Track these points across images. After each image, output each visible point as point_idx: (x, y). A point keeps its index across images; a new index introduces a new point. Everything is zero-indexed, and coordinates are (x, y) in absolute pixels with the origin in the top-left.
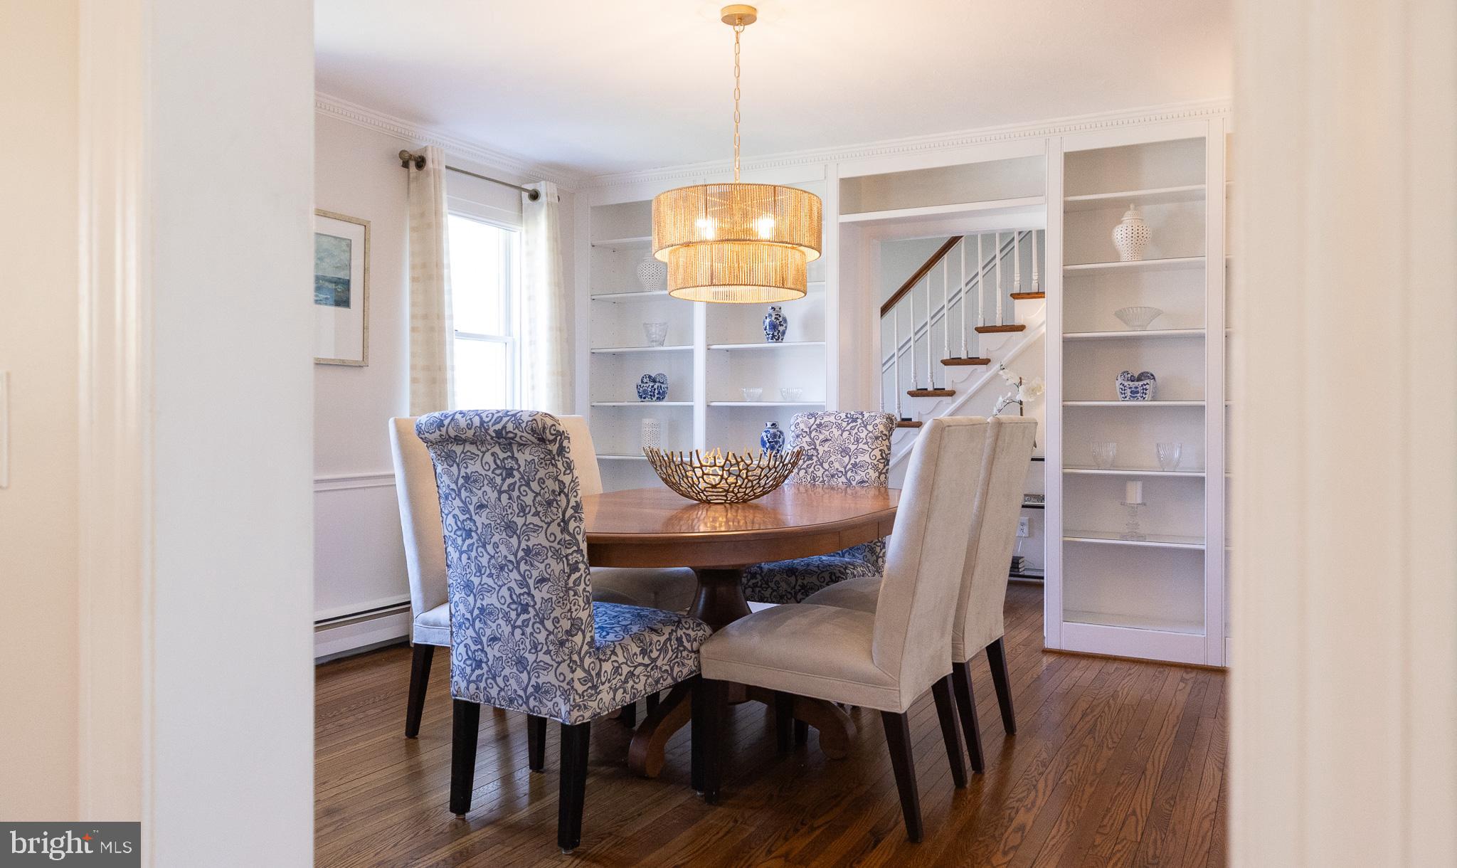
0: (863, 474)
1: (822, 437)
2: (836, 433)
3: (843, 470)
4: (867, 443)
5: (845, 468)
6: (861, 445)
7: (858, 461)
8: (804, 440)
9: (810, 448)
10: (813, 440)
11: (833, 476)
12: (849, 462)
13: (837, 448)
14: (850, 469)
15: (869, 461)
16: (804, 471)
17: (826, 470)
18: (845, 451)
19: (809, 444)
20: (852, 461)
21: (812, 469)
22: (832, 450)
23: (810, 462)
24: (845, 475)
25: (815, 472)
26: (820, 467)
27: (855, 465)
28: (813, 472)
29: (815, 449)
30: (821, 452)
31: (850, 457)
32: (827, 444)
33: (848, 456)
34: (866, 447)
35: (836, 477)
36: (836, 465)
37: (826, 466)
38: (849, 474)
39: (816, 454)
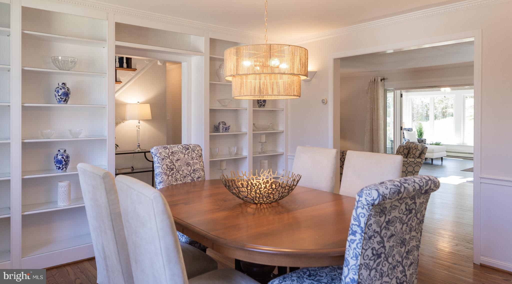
0: (198, 174)
1: (175, 158)
2: (182, 156)
3: (189, 173)
4: (197, 159)
5: (190, 172)
6: (195, 161)
7: (195, 168)
8: (167, 161)
9: (171, 164)
10: (171, 160)
11: (185, 177)
12: (191, 169)
13: (184, 163)
14: (192, 172)
15: (200, 167)
16: (171, 177)
17: (181, 175)
18: (188, 164)
19: (170, 163)
20: (193, 169)
21: (174, 175)
22: (182, 164)
23: (173, 172)
24: (191, 176)
25: (176, 176)
26: (178, 173)
27: (194, 170)
28: (175, 176)
29: (174, 165)
30: (177, 166)
31: (191, 167)
32: (179, 162)
33: (190, 166)
34: (197, 161)
35: (186, 177)
36: (186, 171)
37: (181, 172)
38: (192, 175)
39: (175, 167)
